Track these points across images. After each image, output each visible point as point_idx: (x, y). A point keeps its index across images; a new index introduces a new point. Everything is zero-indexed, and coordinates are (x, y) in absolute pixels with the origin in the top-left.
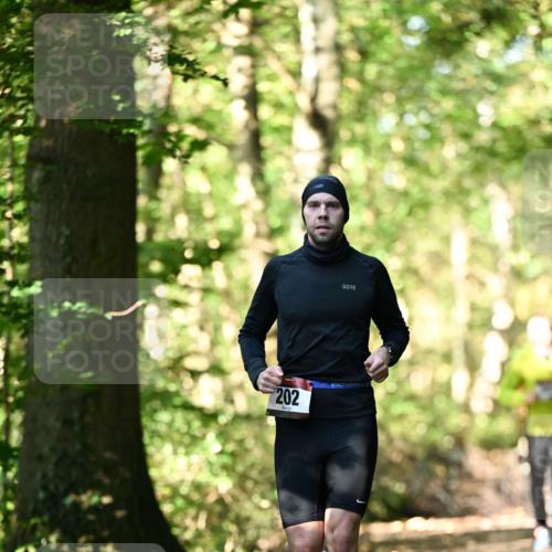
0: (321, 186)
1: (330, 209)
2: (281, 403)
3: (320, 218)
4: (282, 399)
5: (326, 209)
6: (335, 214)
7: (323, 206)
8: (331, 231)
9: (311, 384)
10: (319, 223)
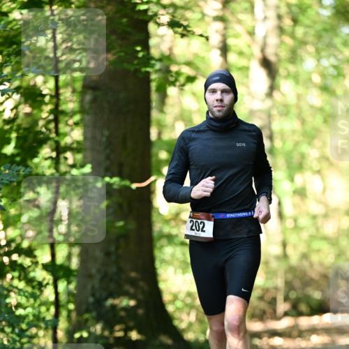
0: (218, 78)
1: (224, 94)
2: (194, 230)
3: (217, 100)
4: (194, 228)
5: (221, 95)
6: (228, 98)
7: (219, 92)
8: (225, 109)
9: (213, 216)
10: (216, 104)
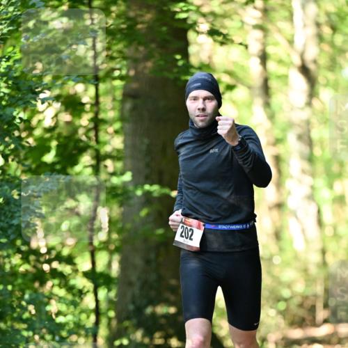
1: (207, 101)
3: (199, 109)
5: (204, 103)
6: (211, 105)
7: (201, 100)
8: (208, 118)
